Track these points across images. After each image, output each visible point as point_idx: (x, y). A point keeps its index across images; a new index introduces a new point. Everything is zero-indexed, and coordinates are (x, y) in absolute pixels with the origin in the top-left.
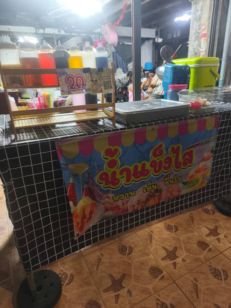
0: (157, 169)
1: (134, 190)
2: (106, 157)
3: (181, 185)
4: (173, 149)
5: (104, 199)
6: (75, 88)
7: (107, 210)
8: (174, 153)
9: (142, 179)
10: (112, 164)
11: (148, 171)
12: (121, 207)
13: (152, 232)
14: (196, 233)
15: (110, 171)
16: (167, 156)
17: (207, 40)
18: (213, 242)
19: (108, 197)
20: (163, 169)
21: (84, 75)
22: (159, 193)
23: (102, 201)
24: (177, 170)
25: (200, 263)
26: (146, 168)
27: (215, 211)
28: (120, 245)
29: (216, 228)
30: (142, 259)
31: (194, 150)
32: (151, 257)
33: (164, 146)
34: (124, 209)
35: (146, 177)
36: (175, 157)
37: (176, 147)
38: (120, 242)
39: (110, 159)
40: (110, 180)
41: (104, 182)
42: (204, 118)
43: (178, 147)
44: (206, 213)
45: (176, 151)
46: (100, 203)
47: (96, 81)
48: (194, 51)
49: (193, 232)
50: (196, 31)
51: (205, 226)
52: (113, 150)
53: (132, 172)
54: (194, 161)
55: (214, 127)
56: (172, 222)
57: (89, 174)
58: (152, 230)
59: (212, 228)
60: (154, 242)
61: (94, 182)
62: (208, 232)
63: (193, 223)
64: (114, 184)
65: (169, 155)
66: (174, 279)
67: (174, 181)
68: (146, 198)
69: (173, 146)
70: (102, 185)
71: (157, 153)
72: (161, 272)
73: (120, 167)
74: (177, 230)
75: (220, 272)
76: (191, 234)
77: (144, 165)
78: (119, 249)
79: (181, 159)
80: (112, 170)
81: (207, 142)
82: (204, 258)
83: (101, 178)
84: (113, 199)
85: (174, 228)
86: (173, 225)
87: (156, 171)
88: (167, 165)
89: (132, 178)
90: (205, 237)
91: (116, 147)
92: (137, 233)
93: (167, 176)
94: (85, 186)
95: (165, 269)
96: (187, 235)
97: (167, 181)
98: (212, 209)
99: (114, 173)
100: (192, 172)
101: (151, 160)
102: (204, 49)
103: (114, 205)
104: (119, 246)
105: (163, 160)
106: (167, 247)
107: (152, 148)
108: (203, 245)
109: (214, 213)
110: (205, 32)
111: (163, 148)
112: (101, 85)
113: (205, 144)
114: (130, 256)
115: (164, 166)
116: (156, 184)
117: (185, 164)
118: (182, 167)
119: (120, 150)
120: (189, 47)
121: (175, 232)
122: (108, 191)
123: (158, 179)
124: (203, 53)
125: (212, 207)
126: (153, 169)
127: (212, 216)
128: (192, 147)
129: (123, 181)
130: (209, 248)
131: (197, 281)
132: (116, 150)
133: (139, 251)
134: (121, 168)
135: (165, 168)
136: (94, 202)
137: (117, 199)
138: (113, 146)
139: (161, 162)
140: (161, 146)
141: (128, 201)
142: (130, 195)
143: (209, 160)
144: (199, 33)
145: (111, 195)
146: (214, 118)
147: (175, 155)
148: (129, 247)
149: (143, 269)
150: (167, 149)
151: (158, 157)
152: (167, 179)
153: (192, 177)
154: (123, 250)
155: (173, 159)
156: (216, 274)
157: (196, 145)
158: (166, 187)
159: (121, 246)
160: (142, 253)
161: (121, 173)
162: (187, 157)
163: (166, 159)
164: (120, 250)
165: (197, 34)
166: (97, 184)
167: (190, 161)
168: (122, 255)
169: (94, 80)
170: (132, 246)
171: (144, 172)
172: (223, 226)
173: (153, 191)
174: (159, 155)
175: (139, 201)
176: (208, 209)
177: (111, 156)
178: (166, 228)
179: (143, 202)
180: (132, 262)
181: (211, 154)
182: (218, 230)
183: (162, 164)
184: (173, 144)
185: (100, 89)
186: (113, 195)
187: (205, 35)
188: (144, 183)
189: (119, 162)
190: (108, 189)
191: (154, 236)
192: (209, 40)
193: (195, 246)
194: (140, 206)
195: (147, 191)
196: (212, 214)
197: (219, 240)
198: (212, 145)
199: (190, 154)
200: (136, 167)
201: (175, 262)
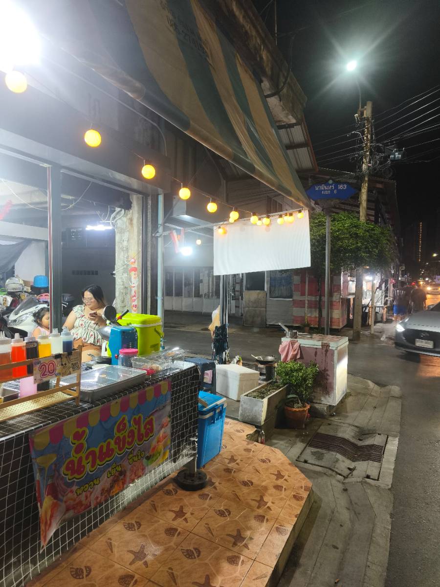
0: (121, 446)
1: (97, 477)
2: (74, 442)
3: (145, 460)
4: (135, 419)
5: (67, 495)
6: (46, 374)
7: (68, 509)
8: (136, 425)
9: (107, 461)
10: (79, 449)
11: (112, 450)
12: (84, 502)
13: (110, 539)
14: (161, 521)
15: (76, 457)
16: (131, 429)
17: (138, 276)
18: (180, 524)
19: (72, 492)
20: (127, 446)
21: (55, 360)
22: (123, 476)
23: (65, 499)
24: (140, 443)
25: (172, 551)
26: (111, 448)
27: (178, 490)
28: (72, 570)
29: (182, 508)
30: (106, 573)
31: (154, 417)
32: (117, 566)
33: (127, 418)
34: (87, 505)
35: (111, 458)
36: (137, 428)
37: (137, 417)
38: (71, 566)
39: (77, 442)
40: (76, 468)
41: (69, 472)
42: (159, 383)
43: (140, 418)
44: (168, 495)
45: (138, 422)
46: (61, 501)
47: (65, 364)
48: (123, 285)
49: (159, 521)
50: (124, 262)
51: (170, 511)
52: (80, 432)
53: (98, 454)
54: (155, 430)
55: (168, 391)
56: (132, 518)
57: (56, 465)
58: (110, 537)
59: (177, 509)
60: (115, 550)
61: (60, 475)
62: (174, 515)
63: (156, 511)
64: (79, 473)
65: (132, 428)
66: (148, 578)
67: (138, 457)
68: (110, 484)
69: (135, 416)
70: (67, 477)
71: (121, 427)
72: (132, 577)
73: (87, 450)
74: (139, 525)
75: (192, 552)
76: (156, 525)
77: (109, 444)
78: (72, 575)
79: (143, 431)
80: (78, 456)
81: (164, 407)
82: (175, 544)
83: (67, 469)
84: (76, 493)
85: (136, 525)
86: (134, 522)
87: (120, 449)
88: (130, 440)
89: (98, 462)
90: (172, 522)
91: (84, 428)
92: (91, 548)
93: (131, 453)
94: (50, 482)
95: (136, 573)
96: (153, 527)
97: (131, 458)
98: (174, 488)
99: (80, 459)
100: (154, 443)
101: (116, 436)
102: (136, 285)
103: (77, 500)
104: (71, 572)
105: (126, 434)
106: (132, 549)
107: (115, 423)
108: (171, 531)
109: (176, 492)
110: (136, 265)
111: (126, 421)
112: (69, 368)
113: (163, 408)
114: (90, 576)
115: (128, 441)
116: (120, 465)
117: (147, 434)
118: (145, 439)
119: (87, 431)
120: (116, 279)
121: (138, 529)
122: (72, 484)
123: (122, 458)
124: (136, 289)
125: (174, 486)
126: (117, 446)
127: (175, 497)
128: (152, 415)
129: (88, 467)
130: (178, 532)
131: (172, 569)
132: (84, 432)
133: (100, 567)
134: (87, 453)
135: (129, 444)
136: (55, 501)
137: (81, 492)
138: (81, 428)
139: (124, 437)
140: (124, 419)
141: (92, 492)
142: (94, 484)
143: (168, 426)
144: (128, 265)
145: (75, 488)
146: (167, 382)
147: (137, 427)
148: (85, 567)
149: (111, 583)
150: (129, 422)
151: (123, 432)
152: (131, 456)
153: (154, 449)
154: (77, 574)
155: (136, 431)
156: (189, 554)
157: (155, 412)
158: (130, 466)
159: (74, 570)
160: (105, 567)
161: (87, 458)
162: (148, 426)
163: (130, 432)
164: (75, 576)
165: (125, 266)
166: (63, 477)
167: (151, 430)
168: (79, 580)
169: (64, 363)
170: (88, 565)
171: (110, 452)
172: (187, 504)
173: (117, 474)
174: (123, 430)
175: (103, 490)
176: (170, 490)
177: (78, 440)
178: (126, 528)
179: (107, 491)
180: (95, 582)
181: (169, 419)
182: (184, 510)
183: (125, 439)
184: (135, 415)
185: (69, 372)
186: (77, 487)
187: (135, 269)
188: (109, 466)
189: (86, 446)
190: (73, 480)
191: (113, 543)
192: (141, 275)
193: (163, 535)
194: (103, 497)
195: (111, 476)
196: (175, 494)
197: (186, 520)
198: (168, 409)
199: (150, 423)
200: (102, 447)
201: (146, 561)
